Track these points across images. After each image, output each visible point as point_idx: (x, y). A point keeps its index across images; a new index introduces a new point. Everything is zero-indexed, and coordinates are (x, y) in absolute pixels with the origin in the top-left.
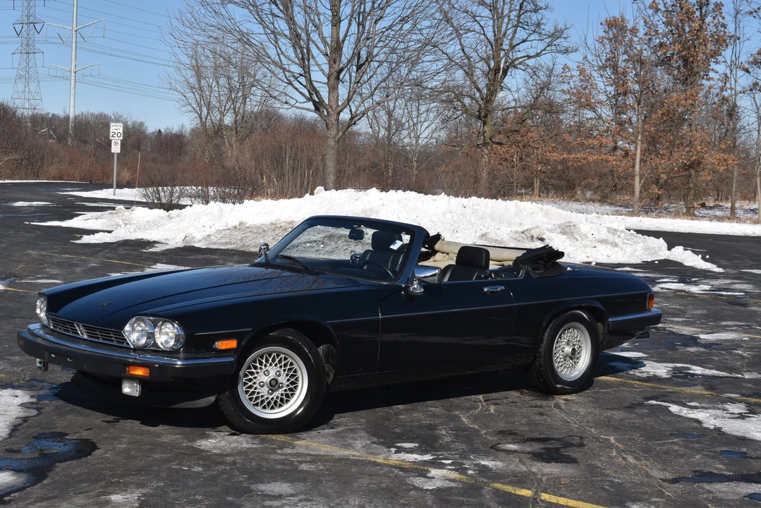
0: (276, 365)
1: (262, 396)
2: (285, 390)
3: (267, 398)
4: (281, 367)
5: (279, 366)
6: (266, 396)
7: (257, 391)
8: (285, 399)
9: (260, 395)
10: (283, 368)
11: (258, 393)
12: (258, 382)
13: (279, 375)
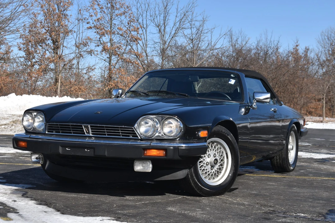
0: (213, 150)
1: (209, 171)
2: (219, 166)
3: (211, 172)
4: (216, 151)
5: (215, 150)
6: (210, 171)
7: (205, 169)
8: (219, 171)
9: (207, 171)
10: (217, 152)
11: (206, 169)
12: (205, 163)
13: (216, 156)
